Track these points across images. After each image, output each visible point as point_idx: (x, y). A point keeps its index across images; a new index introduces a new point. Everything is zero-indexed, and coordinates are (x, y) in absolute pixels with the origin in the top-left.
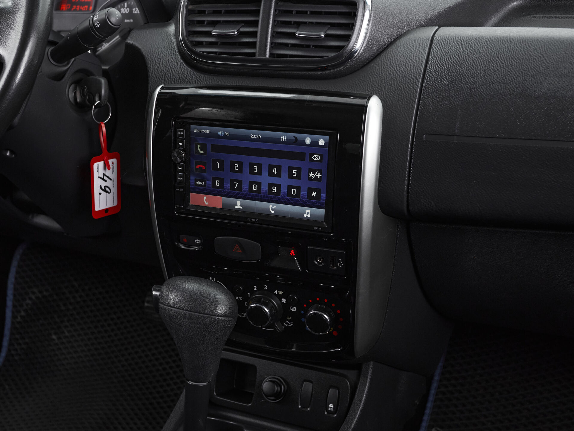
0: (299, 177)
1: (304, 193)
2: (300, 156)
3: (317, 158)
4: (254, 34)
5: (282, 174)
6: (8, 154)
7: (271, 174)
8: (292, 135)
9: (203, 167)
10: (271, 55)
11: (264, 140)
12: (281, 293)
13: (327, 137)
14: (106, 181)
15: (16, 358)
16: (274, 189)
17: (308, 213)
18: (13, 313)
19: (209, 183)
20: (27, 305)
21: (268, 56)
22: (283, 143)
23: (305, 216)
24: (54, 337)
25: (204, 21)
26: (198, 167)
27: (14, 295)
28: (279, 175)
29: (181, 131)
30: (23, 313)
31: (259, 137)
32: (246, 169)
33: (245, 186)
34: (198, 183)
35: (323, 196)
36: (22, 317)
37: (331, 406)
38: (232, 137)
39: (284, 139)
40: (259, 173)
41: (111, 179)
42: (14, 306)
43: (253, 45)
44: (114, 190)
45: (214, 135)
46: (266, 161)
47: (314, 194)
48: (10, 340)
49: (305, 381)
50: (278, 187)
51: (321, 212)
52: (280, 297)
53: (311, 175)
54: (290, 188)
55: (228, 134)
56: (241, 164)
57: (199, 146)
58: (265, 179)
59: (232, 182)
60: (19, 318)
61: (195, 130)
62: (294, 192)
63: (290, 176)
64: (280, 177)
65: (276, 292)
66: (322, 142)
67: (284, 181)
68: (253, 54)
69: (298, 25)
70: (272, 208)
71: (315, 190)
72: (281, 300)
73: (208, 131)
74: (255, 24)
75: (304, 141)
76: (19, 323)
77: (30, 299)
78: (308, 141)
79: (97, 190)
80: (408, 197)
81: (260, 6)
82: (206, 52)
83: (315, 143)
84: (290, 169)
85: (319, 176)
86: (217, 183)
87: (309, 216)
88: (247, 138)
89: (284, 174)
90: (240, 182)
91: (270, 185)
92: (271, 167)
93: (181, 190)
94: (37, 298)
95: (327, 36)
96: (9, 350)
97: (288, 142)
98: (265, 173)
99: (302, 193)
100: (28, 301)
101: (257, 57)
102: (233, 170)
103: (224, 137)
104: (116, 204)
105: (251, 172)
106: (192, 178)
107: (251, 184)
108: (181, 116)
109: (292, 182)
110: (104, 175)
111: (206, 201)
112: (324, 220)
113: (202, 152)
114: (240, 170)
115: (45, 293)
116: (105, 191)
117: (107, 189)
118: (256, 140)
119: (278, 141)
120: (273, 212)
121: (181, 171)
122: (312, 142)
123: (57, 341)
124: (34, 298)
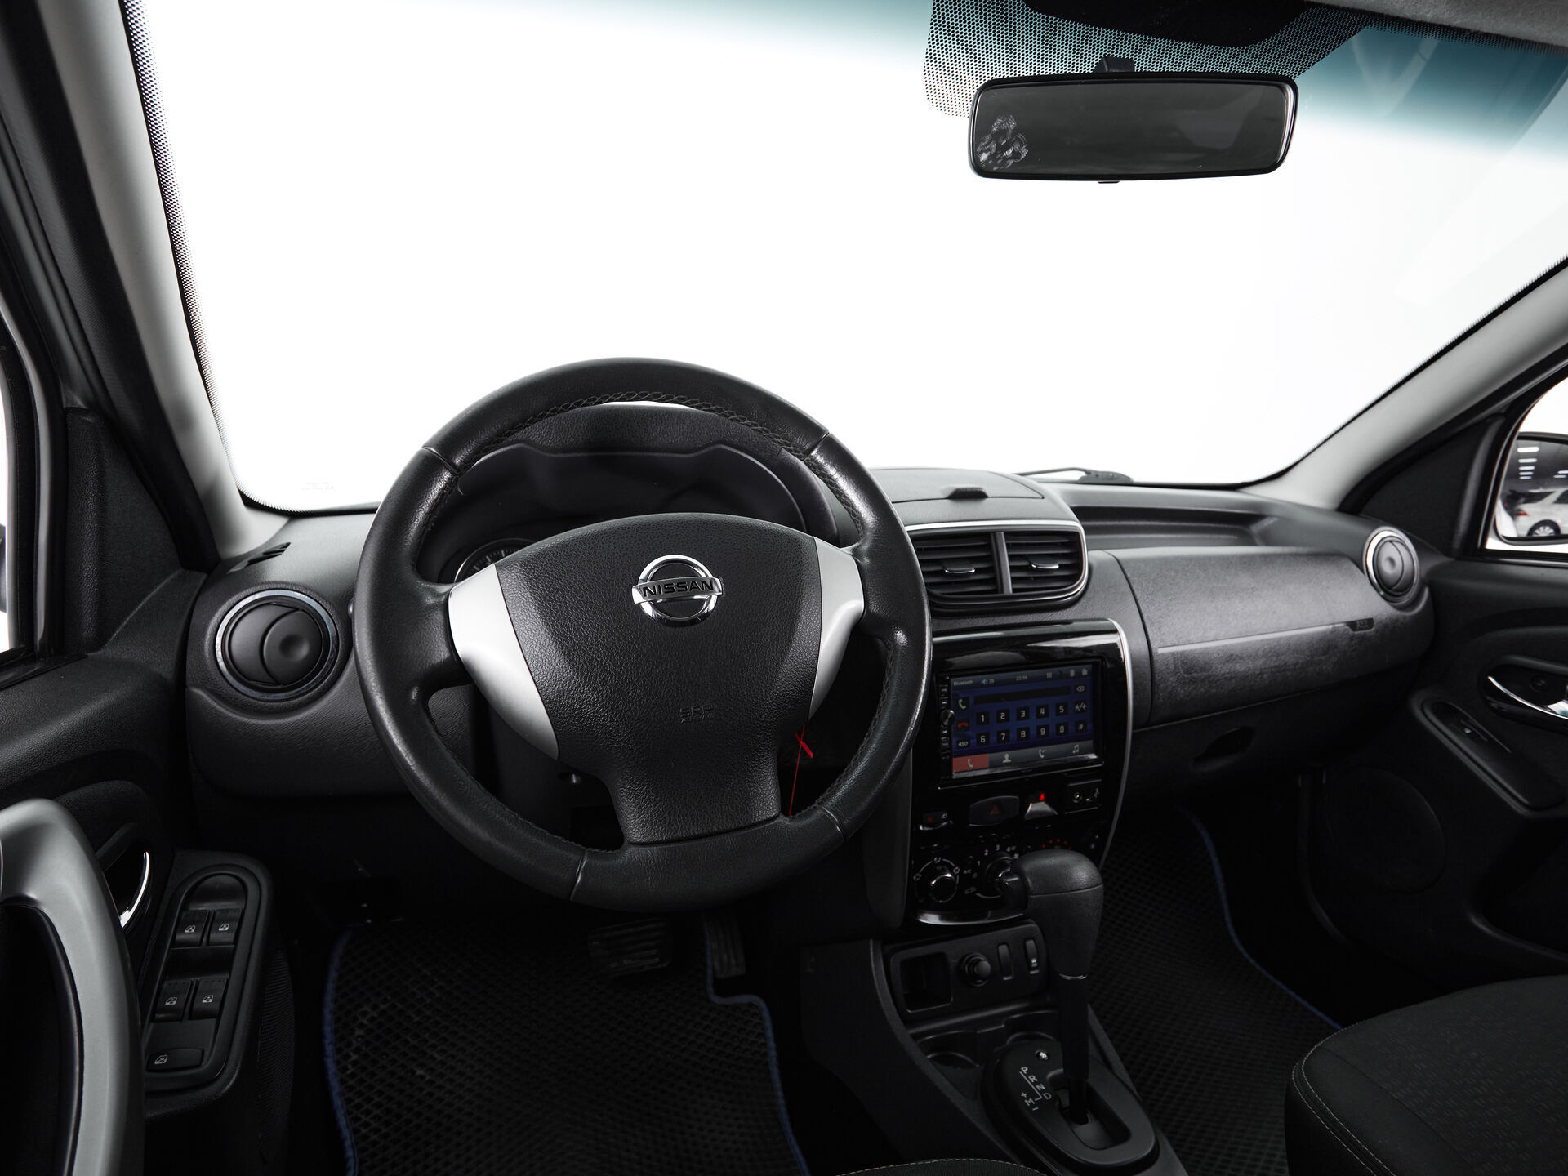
0: (1066, 712)
1: (1072, 729)
2: (1066, 690)
3: (1081, 689)
4: (992, 570)
5: (1050, 712)
7: (1039, 716)
8: (1056, 670)
9: (966, 725)
10: (1014, 590)
11: (1030, 680)
12: (1014, 848)
13: (1090, 666)
15: (374, 1137)
16: (1043, 732)
17: (1077, 748)
18: (338, 1063)
19: (973, 741)
20: (357, 1039)
21: (1010, 592)
22: (1049, 679)
23: (1074, 752)
24: (420, 1072)
26: (958, 726)
27: (336, 1031)
28: (1046, 715)
29: (944, 688)
30: (354, 1057)
31: (1025, 678)
32: (1013, 716)
33: (1013, 735)
34: (960, 744)
35: (1090, 726)
36: (354, 1063)
37: (1034, 961)
38: (998, 683)
39: (1049, 675)
40: (1027, 717)
42: (339, 1051)
43: (992, 581)
45: (978, 685)
46: (1032, 703)
47: (1081, 727)
48: (349, 1113)
49: (1000, 944)
50: (1047, 728)
51: (1089, 744)
52: (1012, 854)
53: (1077, 707)
54: (1058, 726)
55: (992, 681)
56: (1007, 712)
57: (960, 701)
58: (1033, 723)
59: (999, 734)
60: (350, 1067)
61: (957, 683)
62: (1062, 730)
63: (1058, 713)
64: (1048, 716)
65: (1009, 850)
66: (1085, 672)
67: (1052, 720)
68: (996, 591)
70: (1041, 752)
71: (1081, 723)
72: (1014, 856)
73: (971, 682)
75: (1069, 674)
76: (353, 1075)
77: (362, 1026)
78: (1072, 673)
81: (991, 540)
82: (946, 594)
83: (1078, 674)
84: (1058, 706)
85: (1084, 707)
86: (983, 740)
87: (1078, 751)
88: (1014, 682)
89: (1052, 713)
90: (1007, 733)
91: (1039, 728)
92: (1038, 709)
93: (946, 757)
94: (372, 1019)
95: (1059, 566)
97: (1054, 677)
98: (1033, 715)
99: (1069, 728)
100: (358, 1032)
101: (1000, 594)
102: (999, 720)
103: (989, 685)
105: (1019, 718)
106: (955, 741)
107: (1019, 731)
109: (1059, 719)
111: (970, 763)
112: (1092, 751)
113: (964, 707)
114: (1007, 718)
115: (382, 1007)
118: (1022, 682)
119: (1044, 678)
120: (1042, 757)
121: (944, 735)
122: (1076, 673)
123: (428, 1078)
124: (365, 1022)
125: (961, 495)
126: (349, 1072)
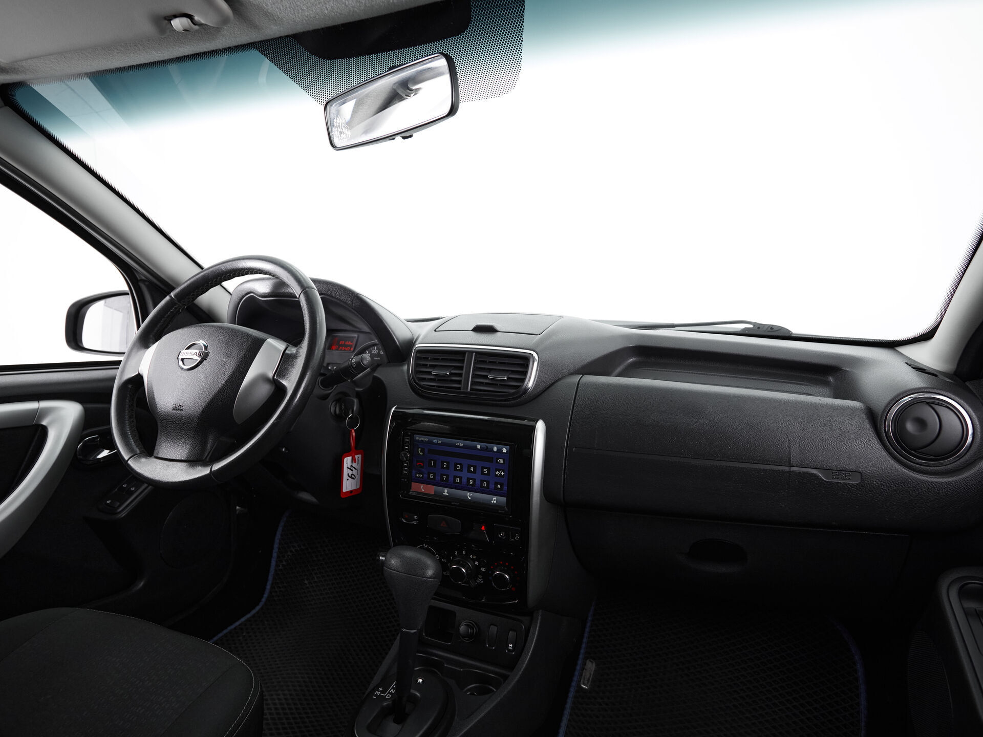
0: (488, 474)
1: (492, 486)
2: (490, 460)
3: (501, 461)
4: (460, 375)
5: (477, 471)
6: (283, 450)
7: (469, 471)
8: (484, 445)
9: (422, 465)
10: (471, 389)
11: (464, 447)
12: (475, 557)
13: (509, 447)
14: (352, 470)
15: (276, 598)
16: (471, 482)
17: (494, 500)
18: (277, 562)
19: (426, 476)
20: (288, 556)
21: (469, 390)
22: (478, 449)
23: (492, 502)
24: (306, 582)
25: (427, 365)
26: (418, 464)
27: (279, 549)
28: (474, 472)
29: (407, 439)
30: (284, 563)
31: (462, 445)
32: (452, 467)
33: (451, 479)
34: (417, 475)
35: (505, 488)
36: (283, 565)
37: (511, 645)
38: (443, 444)
39: (478, 447)
40: (461, 470)
41: (356, 469)
42: (278, 557)
43: (459, 382)
44: (358, 477)
45: (430, 442)
46: (466, 462)
47: (499, 486)
48: (272, 584)
49: (492, 624)
50: (474, 480)
51: (504, 499)
52: (474, 560)
53: (497, 473)
54: (482, 481)
55: (440, 442)
56: (448, 463)
57: (420, 449)
58: (465, 474)
59: (442, 475)
60: (281, 566)
61: (417, 438)
62: (485, 484)
63: (483, 473)
64: (476, 473)
65: (471, 557)
66: (504, 450)
67: (478, 476)
68: (459, 388)
69: (490, 370)
70: (469, 495)
71: (499, 484)
72: (475, 562)
73: (426, 439)
74: (461, 368)
75: (492, 449)
77: (291, 551)
78: (495, 449)
79: (345, 477)
80: (564, 491)
81: (465, 357)
83: (500, 451)
84: (483, 468)
85: (502, 474)
86: (431, 476)
87: (495, 502)
88: (454, 446)
89: (479, 471)
90: (447, 476)
91: (468, 479)
92: (469, 467)
93: (406, 480)
94: (296, 551)
95: (509, 378)
96: (271, 592)
97: (481, 449)
98: (465, 470)
99: (490, 485)
100: (289, 553)
101: (462, 390)
102: (442, 467)
103: (437, 444)
104: (358, 487)
105: (456, 469)
106: (414, 472)
107: (455, 477)
108: (408, 428)
109: (483, 477)
110: (351, 466)
111: (422, 488)
112: (505, 505)
113: (421, 454)
114: (448, 467)
115: (302, 547)
116: (351, 477)
117: (353, 476)
118: (459, 447)
119: (475, 448)
120: (470, 498)
121: (406, 467)
122: (498, 450)
123: (308, 585)
124: (293, 550)
125: (480, 329)
126: (280, 568)
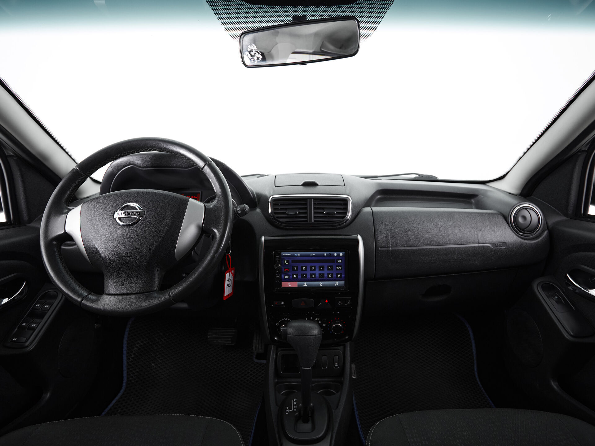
0: (332, 269)
1: (335, 276)
2: (333, 261)
3: (339, 261)
4: (306, 213)
7: (320, 269)
8: (328, 253)
9: (288, 270)
10: (314, 221)
11: (316, 256)
12: (318, 319)
13: (344, 252)
14: (229, 281)
15: (133, 381)
16: (322, 276)
17: (337, 284)
18: (127, 357)
19: (291, 277)
20: (135, 350)
21: (313, 222)
22: (325, 256)
23: (336, 285)
24: (153, 365)
25: (279, 208)
26: (285, 270)
27: (127, 347)
28: (323, 270)
29: (278, 256)
30: (133, 356)
31: (314, 255)
32: (308, 269)
33: (308, 276)
34: (285, 277)
35: (343, 276)
36: (133, 358)
37: (336, 364)
38: (302, 256)
39: (325, 254)
40: (315, 270)
41: (231, 280)
42: (128, 353)
43: (306, 217)
45: (293, 256)
46: (317, 265)
47: (339, 276)
48: (127, 372)
49: (323, 356)
50: (323, 274)
51: (342, 283)
53: (337, 268)
54: (328, 274)
55: (299, 255)
56: (306, 267)
57: (286, 261)
58: (317, 272)
59: (302, 275)
60: (131, 359)
61: (284, 254)
62: (330, 276)
63: (328, 269)
64: (324, 270)
65: (316, 319)
66: (341, 254)
67: (326, 272)
68: (307, 221)
70: (321, 284)
71: (339, 274)
72: (319, 322)
73: (290, 254)
74: (306, 209)
75: (334, 255)
76: (132, 361)
77: (137, 347)
78: (335, 254)
79: (226, 286)
81: (307, 202)
82: (286, 221)
83: (338, 255)
84: (328, 267)
85: (341, 268)
86: (295, 276)
87: (337, 285)
88: (309, 256)
89: (326, 269)
90: (306, 275)
91: (320, 274)
92: (320, 267)
93: (279, 281)
94: (141, 346)
95: (337, 213)
96: (128, 378)
97: (327, 255)
98: (317, 269)
99: (334, 276)
100: (135, 349)
101: (308, 222)
102: (302, 270)
103: (298, 256)
104: (231, 292)
105: (311, 269)
106: (283, 275)
107: (311, 275)
109: (329, 272)
110: (229, 279)
111: (289, 284)
112: (344, 286)
113: (287, 264)
116: (229, 286)
118: (313, 256)
119: (323, 256)
120: (321, 285)
121: (278, 273)
122: (337, 255)
123: (155, 367)
124: (138, 346)
125: (307, 184)
126: (130, 360)
